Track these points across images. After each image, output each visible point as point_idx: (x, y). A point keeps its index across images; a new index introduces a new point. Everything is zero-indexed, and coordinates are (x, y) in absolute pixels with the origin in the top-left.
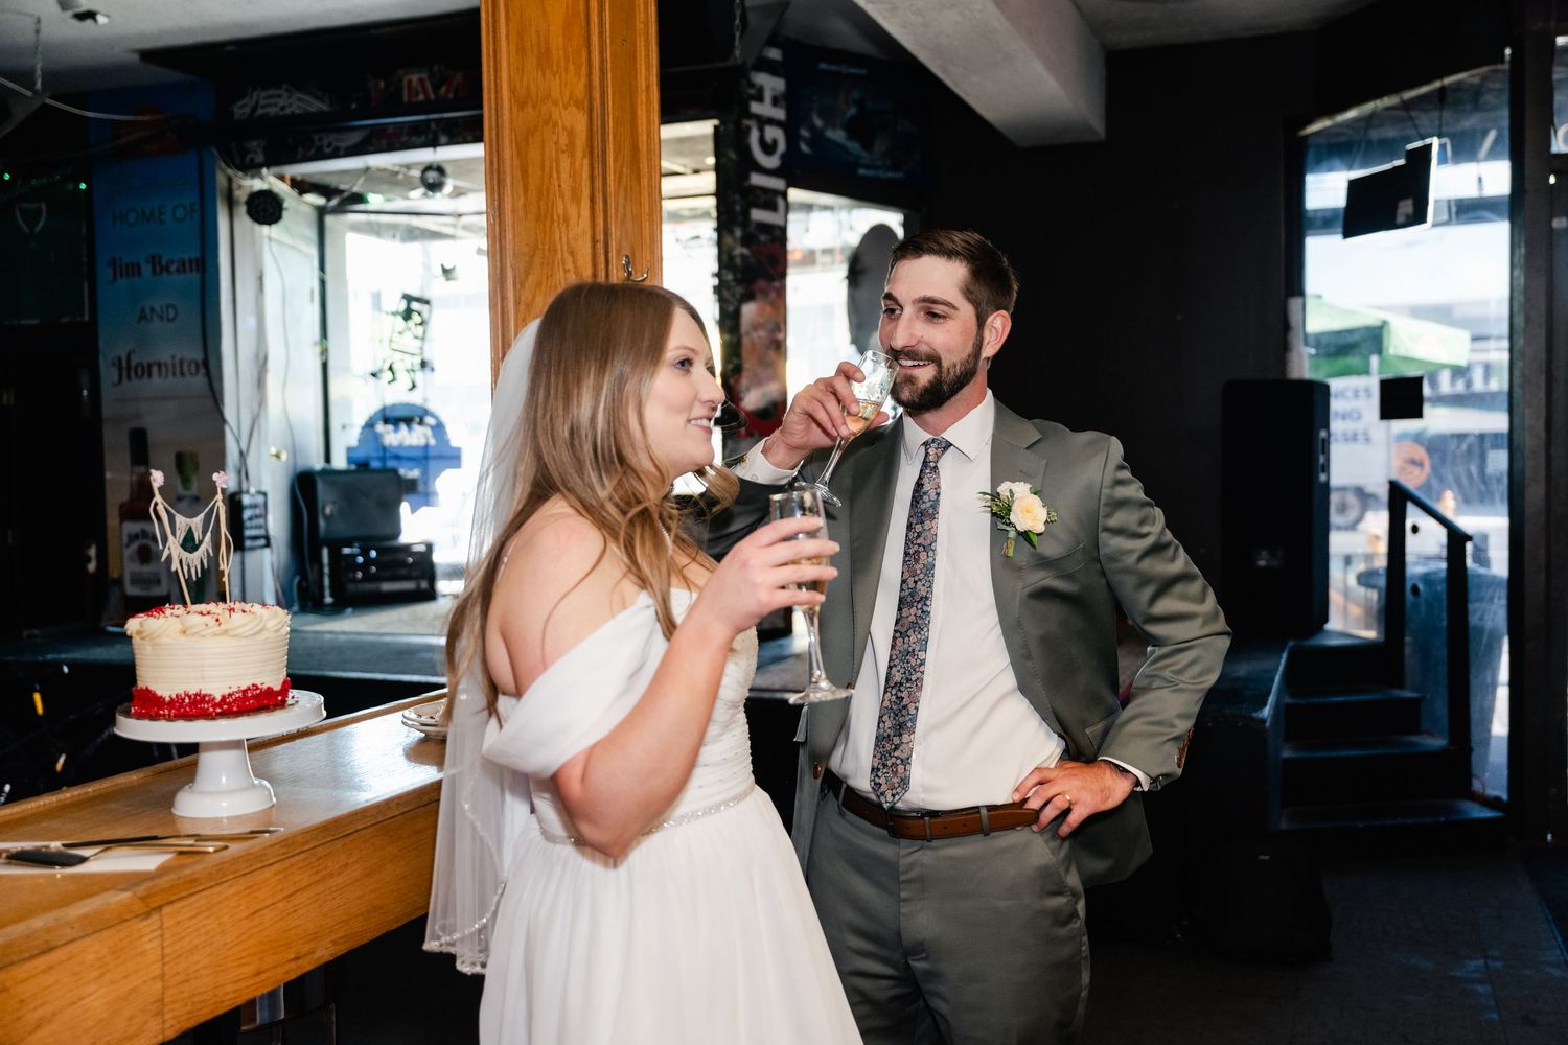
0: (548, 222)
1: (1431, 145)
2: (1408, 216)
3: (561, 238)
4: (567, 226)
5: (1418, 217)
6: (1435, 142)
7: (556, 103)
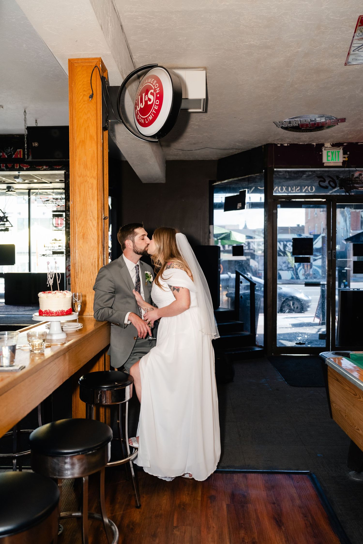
0: (86, 205)
1: (246, 190)
2: (240, 207)
3: (89, 209)
4: (91, 206)
5: (243, 208)
6: (247, 190)
7: (88, 177)
